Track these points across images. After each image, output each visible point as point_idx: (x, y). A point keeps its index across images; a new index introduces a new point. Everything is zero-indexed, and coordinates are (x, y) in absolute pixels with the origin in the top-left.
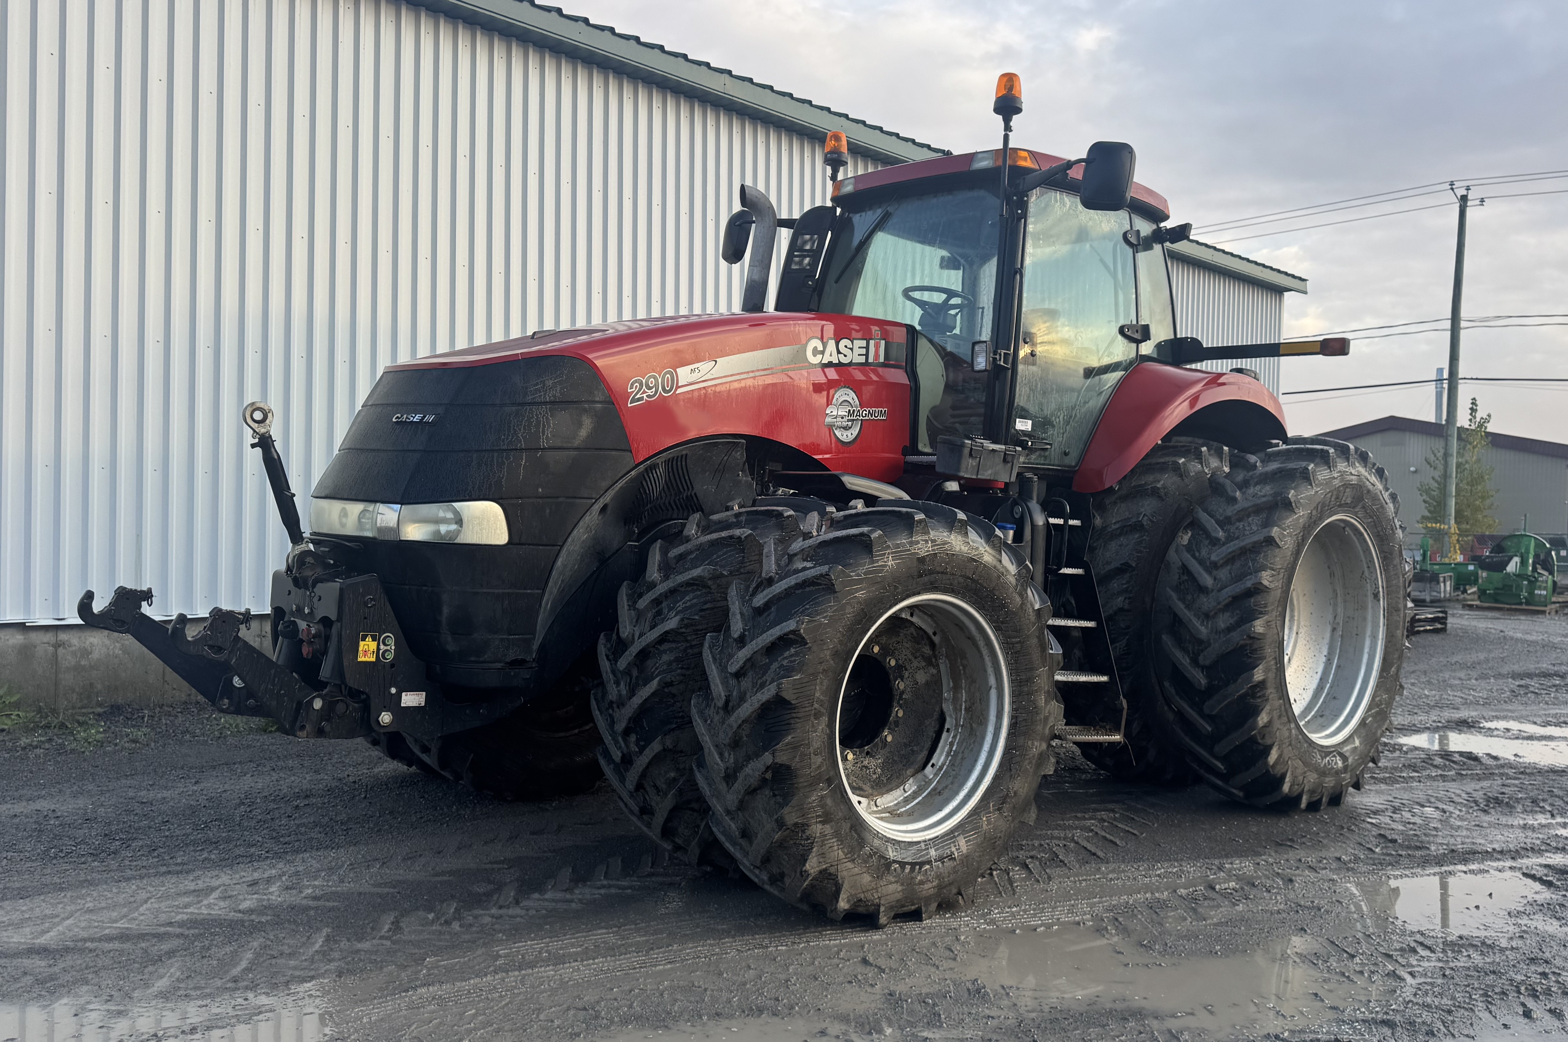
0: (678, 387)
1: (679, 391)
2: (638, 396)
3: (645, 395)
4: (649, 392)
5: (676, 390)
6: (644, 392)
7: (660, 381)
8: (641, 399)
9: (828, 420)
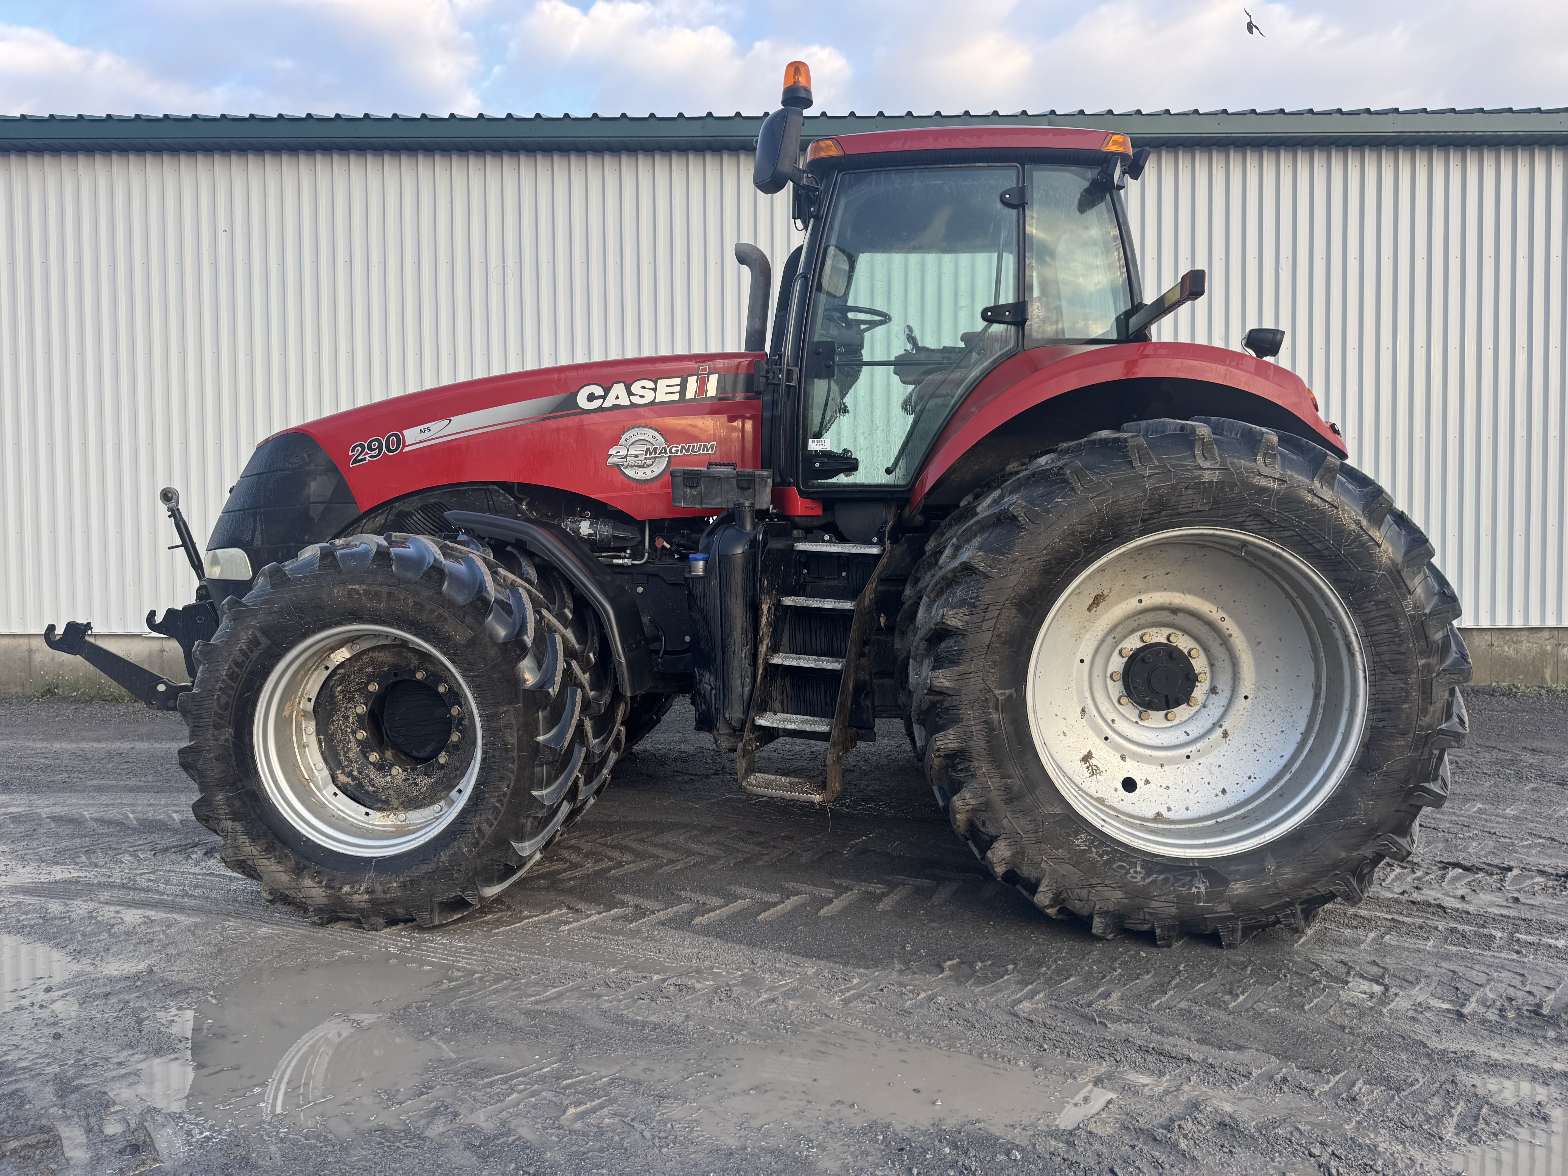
0: (404, 446)
1: (406, 449)
2: (360, 457)
3: (367, 457)
4: (372, 453)
5: (403, 448)
6: (367, 453)
7: (384, 443)
8: (365, 459)
9: (611, 460)
